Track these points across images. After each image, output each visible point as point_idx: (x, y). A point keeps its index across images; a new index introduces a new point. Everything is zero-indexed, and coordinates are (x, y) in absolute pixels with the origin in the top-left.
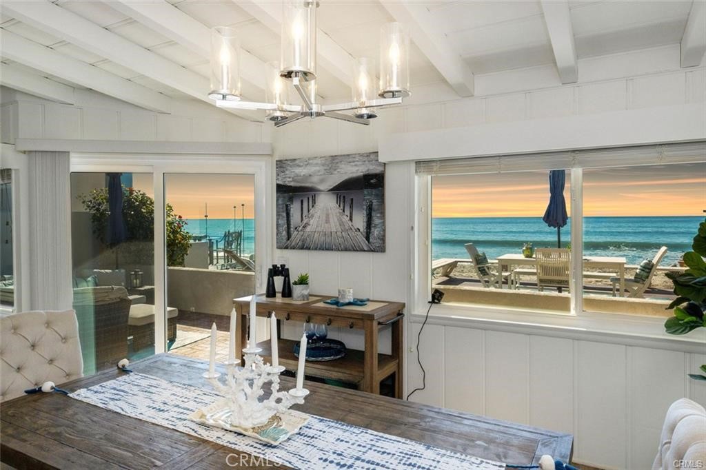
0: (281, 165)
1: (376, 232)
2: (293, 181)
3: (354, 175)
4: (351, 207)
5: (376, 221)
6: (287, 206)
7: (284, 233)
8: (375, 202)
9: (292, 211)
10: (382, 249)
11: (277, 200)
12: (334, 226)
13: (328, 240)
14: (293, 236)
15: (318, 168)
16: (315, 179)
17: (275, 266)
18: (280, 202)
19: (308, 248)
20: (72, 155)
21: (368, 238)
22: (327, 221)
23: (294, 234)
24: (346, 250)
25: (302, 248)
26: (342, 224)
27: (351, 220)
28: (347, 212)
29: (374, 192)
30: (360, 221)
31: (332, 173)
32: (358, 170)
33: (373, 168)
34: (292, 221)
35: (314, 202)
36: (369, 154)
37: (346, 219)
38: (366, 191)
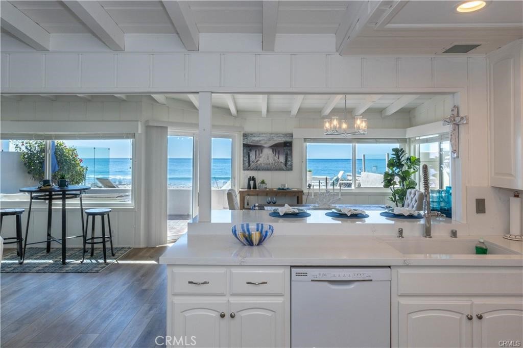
0: (245, 136)
1: (289, 163)
2: (252, 142)
3: (280, 142)
4: (279, 154)
5: (289, 159)
6: (248, 153)
7: (247, 164)
8: (289, 152)
9: (251, 154)
10: (291, 170)
11: (243, 150)
12: (271, 161)
13: (269, 166)
14: (251, 165)
15: (263, 138)
16: (262, 142)
17: (250, 177)
18: (245, 151)
19: (259, 170)
20: (168, 129)
21: (286, 165)
22: (268, 159)
23: (252, 164)
24: (276, 170)
25: (256, 170)
26: (274, 160)
27: (278, 158)
28: (277, 156)
29: (289, 148)
30: (282, 159)
31: (270, 140)
32: (281, 140)
33: (288, 140)
34: (251, 159)
35: (262, 151)
36: (286, 135)
37: (276, 158)
38: (285, 148)
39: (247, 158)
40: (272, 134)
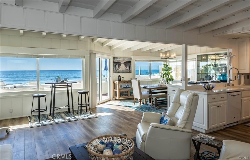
0: (114, 58)
1: (130, 70)
2: (117, 61)
5: (130, 68)
6: (116, 66)
7: (115, 70)
8: (130, 65)
9: (117, 66)
10: (131, 72)
12: (124, 69)
13: (123, 71)
14: (117, 71)
15: (121, 59)
16: (121, 61)
17: (118, 76)
18: (114, 65)
19: (120, 73)
20: (97, 54)
21: (129, 71)
22: (123, 68)
24: (126, 73)
25: (119, 73)
26: (125, 69)
27: (127, 68)
28: (126, 67)
30: (128, 68)
31: (123, 60)
32: (127, 60)
33: (130, 60)
34: (117, 68)
35: (121, 65)
36: (129, 58)
38: (129, 64)
39: (115, 68)
40: (124, 58)
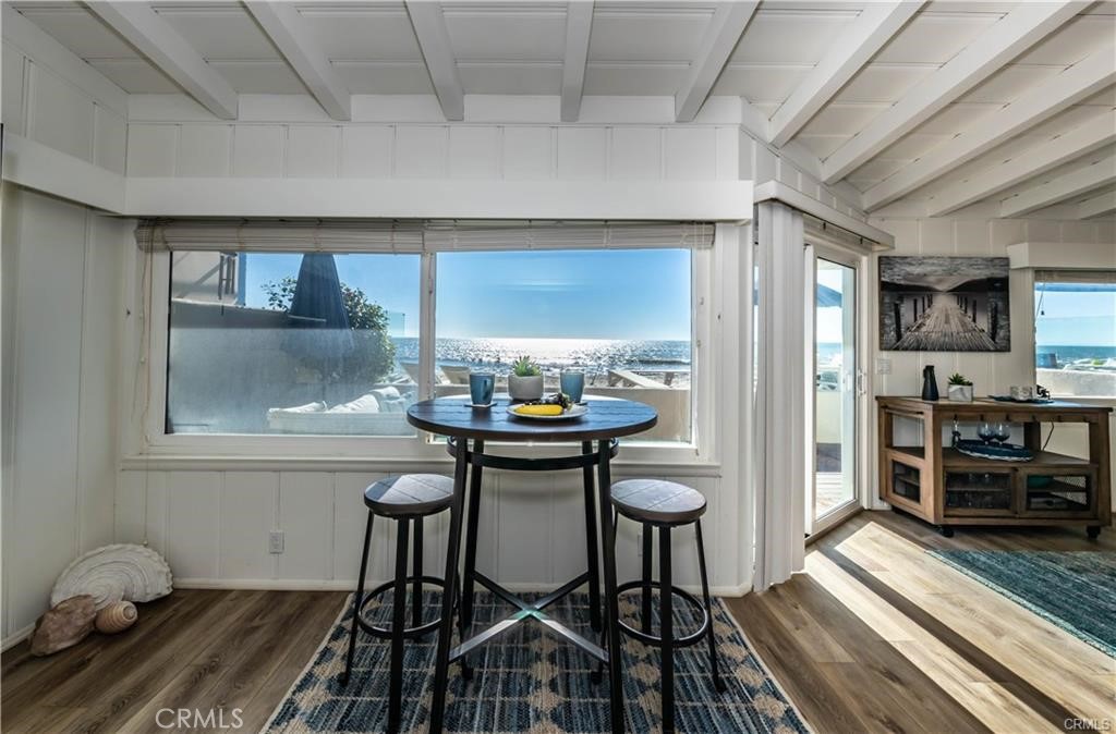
0: (884, 262)
1: (1001, 333)
2: (905, 279)
3: (977, 278)
4: (974, 308)
5: (1002, 322)
6: (896, 305)
7: (893, 333)
8: (1000, 304)
9: (903, 310)
10: (1007, 349)
11: (881, 299)
12: (955, 327)
13: (949, 340)
14: (905, 337)
15: (934, 268)
16: (932, 279)
18: (887, 300)
19: (925, 349)
21: (993, 338)
22: (947, 322)
23: (906, 335)
24: (970, 350)
25: (917, 349)
26: (963, 324)
27: (974, 320)
28: (970, 313)
29: (999, 294)
30: (984, 323)
31: (951, 275)
32: (979, 274)
33: (998, 273)
34: (903, 322)
35: (930, 302)
36: (993, 260)
37: (969, 320)
38: (990, 294)
39: (894, 319)
40: (953, 258)
